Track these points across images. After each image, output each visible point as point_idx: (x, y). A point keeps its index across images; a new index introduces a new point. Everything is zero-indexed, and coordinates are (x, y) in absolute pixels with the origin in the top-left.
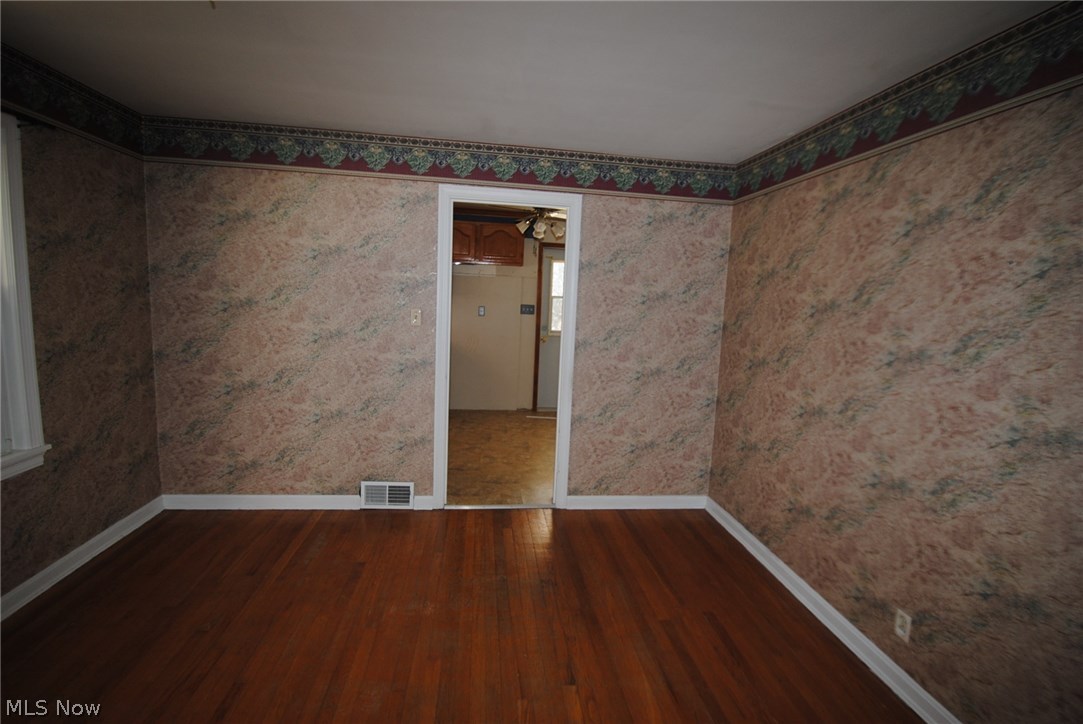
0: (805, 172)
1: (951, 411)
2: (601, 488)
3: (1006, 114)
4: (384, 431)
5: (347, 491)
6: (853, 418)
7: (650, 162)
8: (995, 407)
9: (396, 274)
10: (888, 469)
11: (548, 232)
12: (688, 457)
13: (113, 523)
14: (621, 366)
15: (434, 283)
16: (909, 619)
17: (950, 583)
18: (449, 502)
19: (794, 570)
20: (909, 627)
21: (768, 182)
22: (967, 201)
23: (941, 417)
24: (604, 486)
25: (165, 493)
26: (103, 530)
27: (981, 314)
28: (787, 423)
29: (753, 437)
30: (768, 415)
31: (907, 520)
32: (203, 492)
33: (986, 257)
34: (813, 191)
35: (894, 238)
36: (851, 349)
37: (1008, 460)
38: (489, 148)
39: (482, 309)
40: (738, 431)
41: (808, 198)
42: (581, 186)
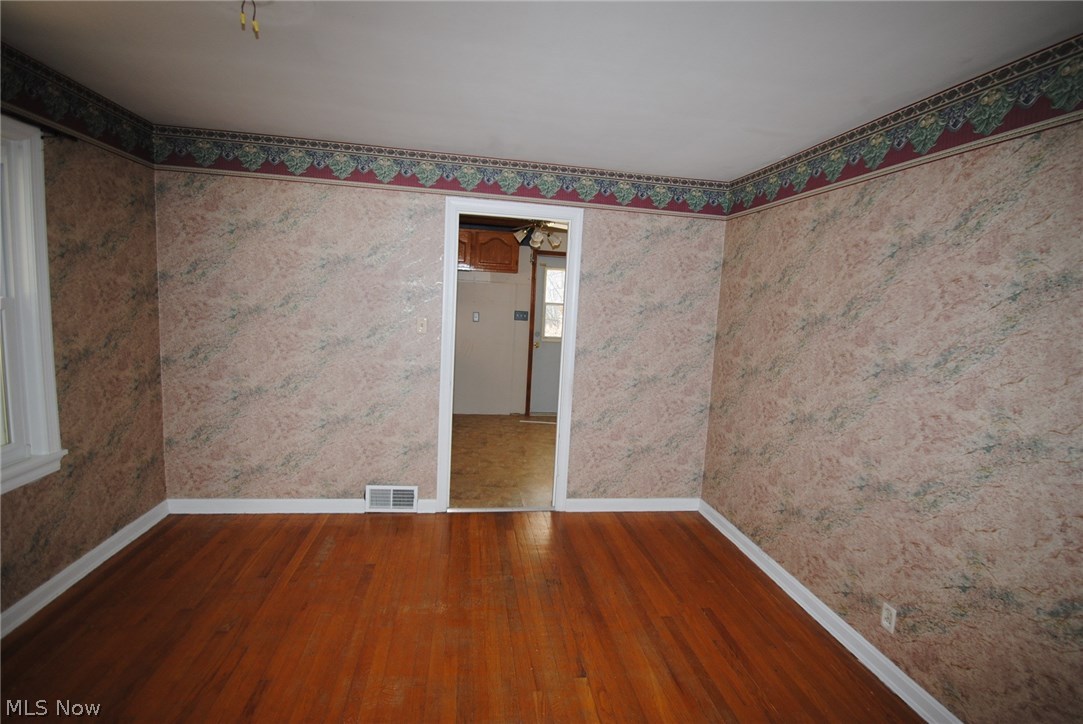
0: (796, 193)
1: (933, 419)
2: (599, 491)
3: (982, 151)
4: (389, 436)
5: (352, 494)
6: (842, 425)
7: (649, 178)
8: (972, 416)
9: (403, 283)
10: (874, 473)
11: (546, 241)
12: (682, 461)
13: (122, 527)
14: (619, 373)
15: (440, 292)
16: (894, 612)
17: (931, 578)
18: (452, 505)
19: (786, 569)
20: (894, 618)
21: (760, 200)
22: (948, 228)
23: (924, 424)
24: (601, 490)
25: (170, 497)
26: (113, 534)
27: (960, 331)
28: (779, 429)
29: (746, 442)
30: (760, 421)
31: (892, 520)
32: (208, 496)
33: (965, 279)
34: (804, 210)
35: (880, 259)
36: (840, 360)
37: (985, 465)
38: (495, 163)
39: (476, 315)
40: (731, 436)
41: (799, 218)
42: (582, 201)
